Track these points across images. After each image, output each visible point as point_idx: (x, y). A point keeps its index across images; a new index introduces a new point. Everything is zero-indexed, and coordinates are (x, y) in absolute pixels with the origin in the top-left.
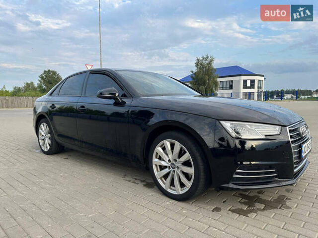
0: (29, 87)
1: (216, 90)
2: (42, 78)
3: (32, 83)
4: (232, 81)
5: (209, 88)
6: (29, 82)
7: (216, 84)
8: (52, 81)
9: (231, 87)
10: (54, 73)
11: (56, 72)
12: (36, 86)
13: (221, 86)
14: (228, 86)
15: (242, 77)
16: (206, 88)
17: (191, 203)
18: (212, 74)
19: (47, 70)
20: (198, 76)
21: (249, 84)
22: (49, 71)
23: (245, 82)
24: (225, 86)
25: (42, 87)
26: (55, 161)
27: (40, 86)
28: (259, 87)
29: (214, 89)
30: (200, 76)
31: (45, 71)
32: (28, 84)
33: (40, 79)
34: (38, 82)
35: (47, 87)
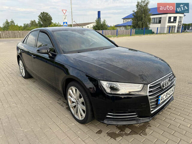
0: (33, 23)
1: (149, 24)
2: (40, 17)
3: (35, 21)
4: (161, 18)
5: (145, 23)
6: (33, 20)
7: (149, 20)
8: (46, 20)
9: (160, 22)
10: (47, 14)
11: (48, 13)
12: (37, 22)
13: (153, 21)
14: (158, 21)
15: (168, 14)
16: (142, 23)
17: (87, 125)
18: (147, 13)
19: (42, 12)
20: (137, 14)
21: (172, 20)
22: (44, 12)
23: (170, 18)
24: (155, 21)
25: (40, 23)
26: (27, 84)
27: (39, 23)
28: (180, 22)
29: (148, 23)
30: (139, 14)
31: (41, 13)
32: (32, 21)
33: (39, 18)
34: (38, 20)
35: (44, 23)
